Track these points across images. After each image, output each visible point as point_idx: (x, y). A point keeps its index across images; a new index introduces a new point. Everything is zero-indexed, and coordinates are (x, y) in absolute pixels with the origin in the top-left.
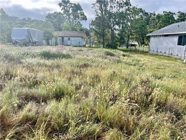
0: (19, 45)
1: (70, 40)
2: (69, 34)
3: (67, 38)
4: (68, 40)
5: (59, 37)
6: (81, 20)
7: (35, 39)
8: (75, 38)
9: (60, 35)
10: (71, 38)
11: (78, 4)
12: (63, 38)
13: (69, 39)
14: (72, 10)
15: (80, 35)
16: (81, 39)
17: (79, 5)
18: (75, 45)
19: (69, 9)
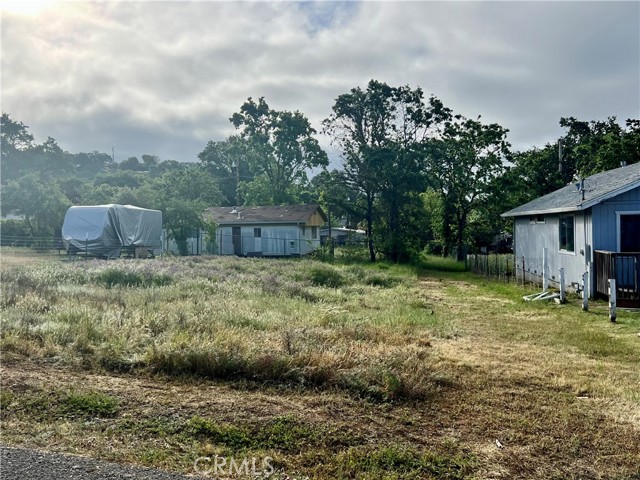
0: (83, 256)
1: (259, 236)
2: (258, 217)
3: (251, 230)
4: (255, 236)
5: (221, 226)
6: (309, 166)
7: (133, 238)
8: (279, 228)
9: (228, 219)
10: (263, 229)
11: (297, 114)
12: (236, 228)
13: (258, 233)
14: (275, 133)
15: (296, 217)
16: (297, 230)
17: (301, 117)
18: (279, 253)
19: (267, 130)
